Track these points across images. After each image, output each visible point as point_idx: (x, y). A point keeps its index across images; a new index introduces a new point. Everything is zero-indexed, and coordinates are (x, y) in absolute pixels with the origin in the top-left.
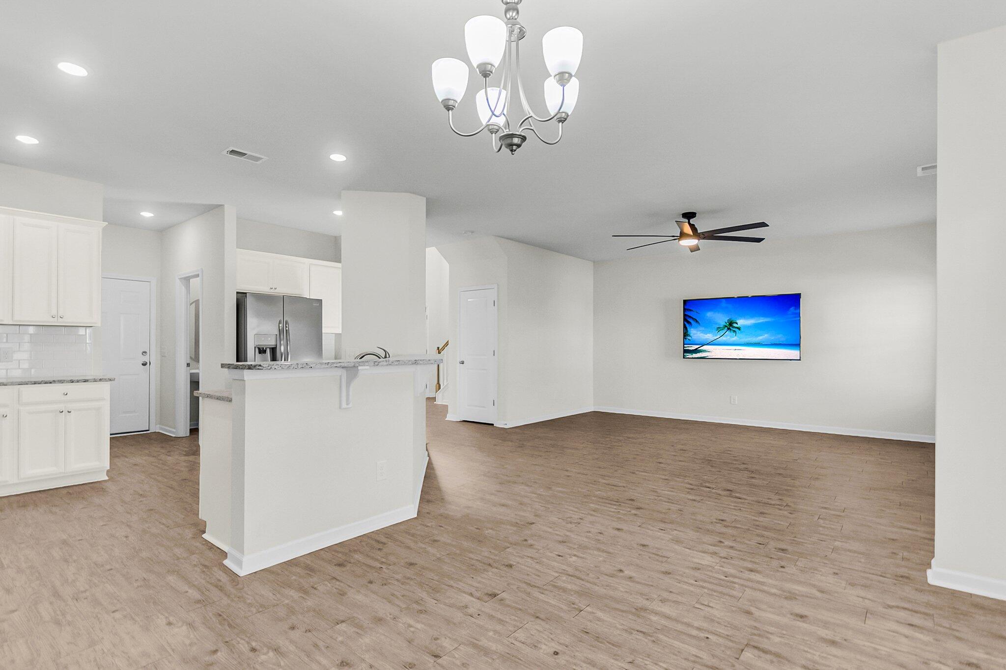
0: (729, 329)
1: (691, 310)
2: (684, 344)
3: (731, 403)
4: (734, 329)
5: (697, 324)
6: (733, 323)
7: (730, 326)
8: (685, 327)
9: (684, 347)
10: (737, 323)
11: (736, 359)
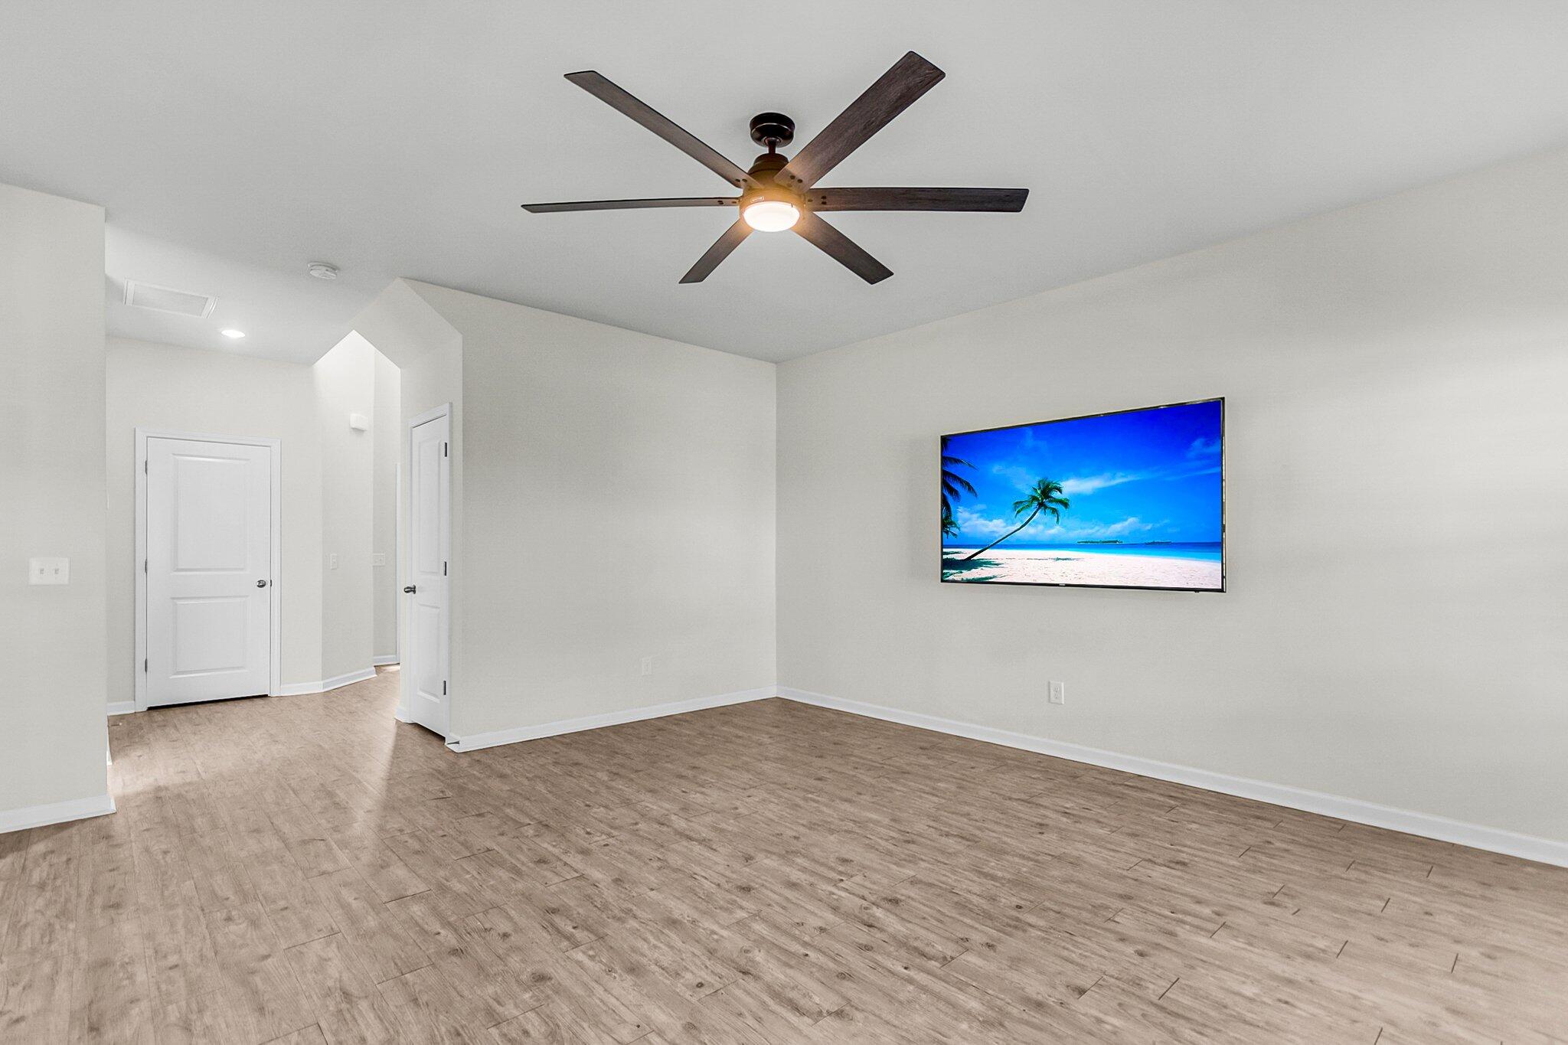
0: (1041, 505)
1: (957, 461)
2: (943, 547)
3: (1049, 701)
4: (1053, 505)
5: (970, 495)
6: (1051, 490)
7: (1045, 497)
8: (945, 503)
9: (943, 553)
10: (1060, 490)
11: (1057, 585)
